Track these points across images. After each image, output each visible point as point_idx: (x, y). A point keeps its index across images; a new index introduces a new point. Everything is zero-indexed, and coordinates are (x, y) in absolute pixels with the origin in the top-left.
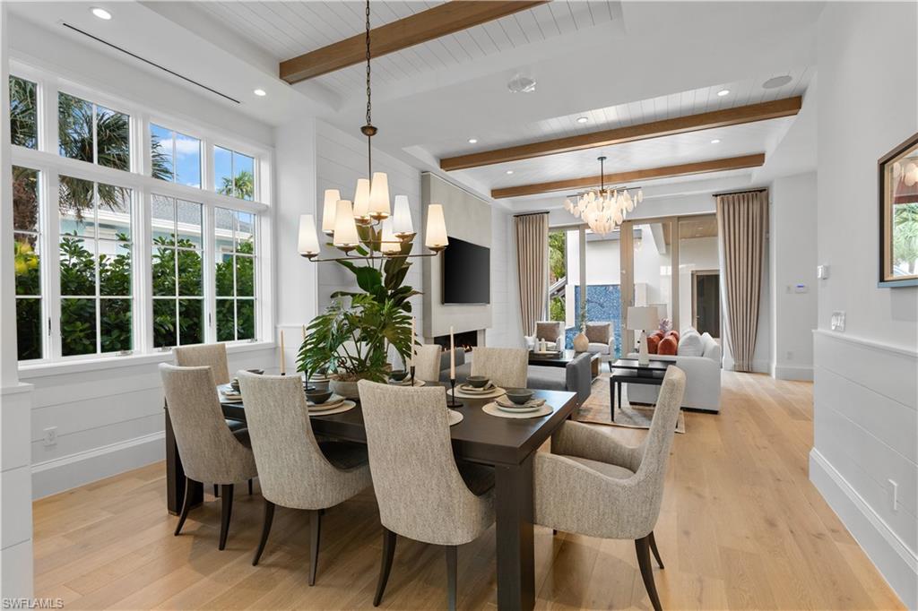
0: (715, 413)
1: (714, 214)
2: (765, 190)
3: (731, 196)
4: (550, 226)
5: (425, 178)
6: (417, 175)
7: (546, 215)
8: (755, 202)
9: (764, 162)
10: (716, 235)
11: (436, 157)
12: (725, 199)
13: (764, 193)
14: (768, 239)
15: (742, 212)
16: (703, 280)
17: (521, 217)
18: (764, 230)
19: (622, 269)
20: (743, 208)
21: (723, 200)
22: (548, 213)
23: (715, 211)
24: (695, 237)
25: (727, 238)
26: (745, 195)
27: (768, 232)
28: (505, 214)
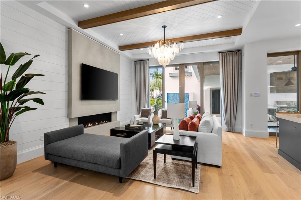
0: (218, 167)
1: (218, 62)
2: (240, 50)
3: (225, 53)
4: (149, 66)
5: (69, 31)
6: (64, 29)
7: (148, 61)
8: (236, 56)
9: (242, 32)
10: (219, 74)
11: (74, 19)
12: (223, 54)
13: (240, 51)
14: (241, 73)
15: (230, 60)
16: (214, 91)
17: (137, 62)
18: (240, 68)
19: (179, 85)
20: (231, 58)
21: (222, 55)
22: (149, 60)
23: (219, 60)
24: (211, 75)
25: (224, 72)
26: (232, 52)
27: (241, 69)
28: (130, 60)
